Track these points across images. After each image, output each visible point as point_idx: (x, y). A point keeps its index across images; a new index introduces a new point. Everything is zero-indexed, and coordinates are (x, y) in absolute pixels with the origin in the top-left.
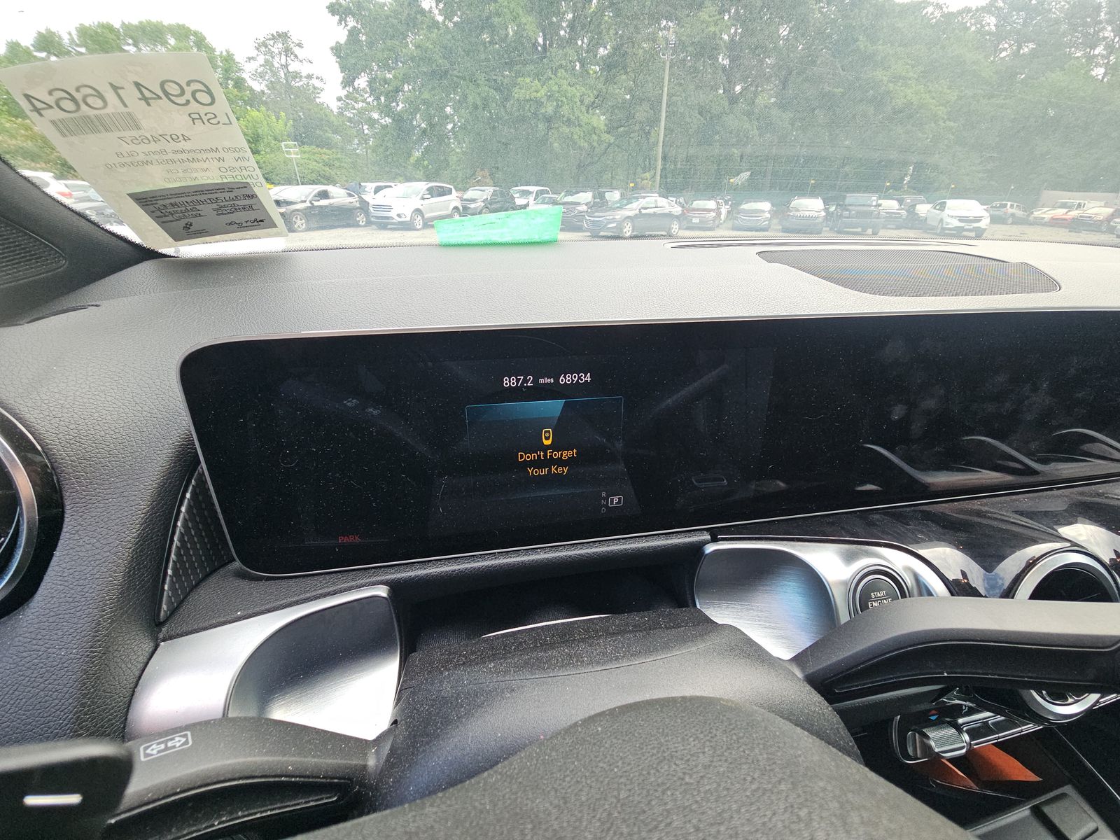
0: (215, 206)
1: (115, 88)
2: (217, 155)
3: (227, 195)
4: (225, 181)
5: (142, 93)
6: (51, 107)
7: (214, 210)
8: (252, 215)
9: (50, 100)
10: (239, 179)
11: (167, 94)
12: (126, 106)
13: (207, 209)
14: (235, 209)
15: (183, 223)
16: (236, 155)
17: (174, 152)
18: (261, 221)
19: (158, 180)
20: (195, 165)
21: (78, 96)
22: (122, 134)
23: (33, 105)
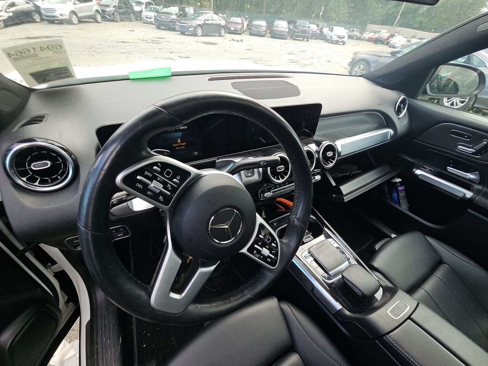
0: (55, 73)
1: (34, 48)
2: (58, 60)
3: (59, 70)
4: (59, 66)
5: (41, 49)
6: (14, 55)
7: (54, 74)
8: (66, 75)
9: (14, 53)
10: (64, 66)
11: (48, 48)
12: (35, 52)
13: (52, 75)
14: (61, 73)
15: (43, 79)
16: (65, 60)
17: (46, 61)
18: (69, 76)
19: (39, 68)
20: (51, 63)
21: (22, 52)
22: (31, 59)
23: (9, 55)
